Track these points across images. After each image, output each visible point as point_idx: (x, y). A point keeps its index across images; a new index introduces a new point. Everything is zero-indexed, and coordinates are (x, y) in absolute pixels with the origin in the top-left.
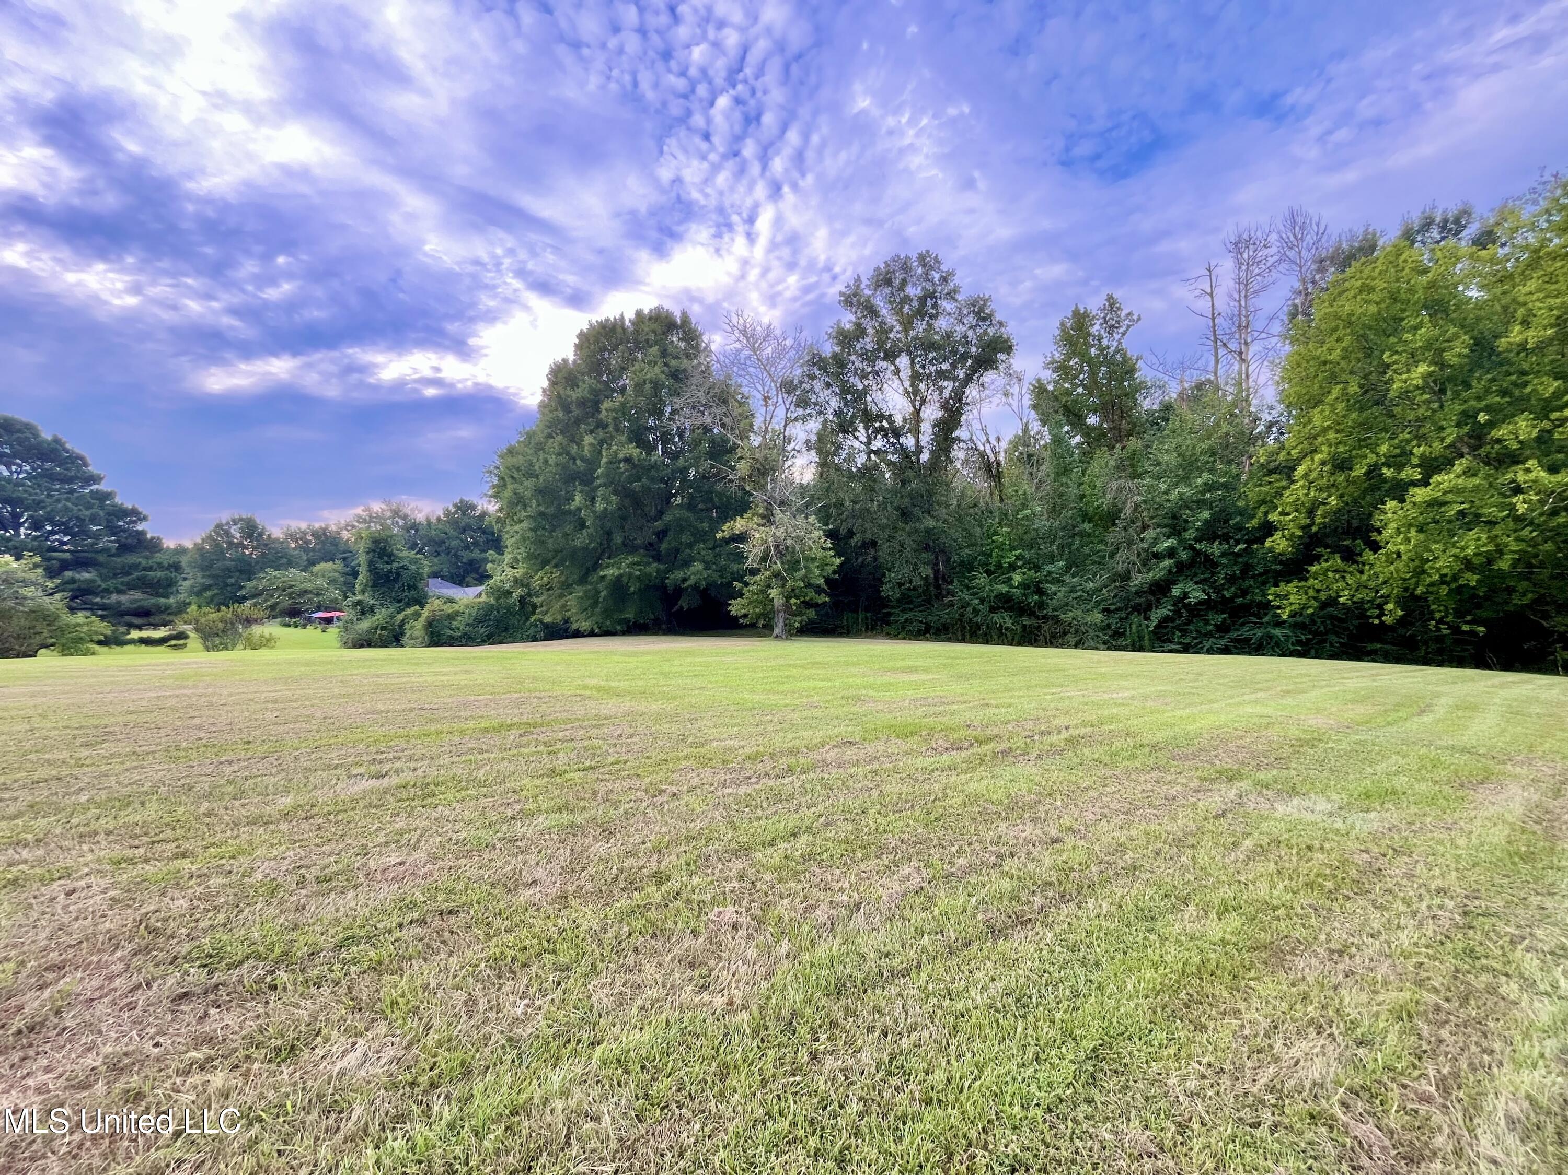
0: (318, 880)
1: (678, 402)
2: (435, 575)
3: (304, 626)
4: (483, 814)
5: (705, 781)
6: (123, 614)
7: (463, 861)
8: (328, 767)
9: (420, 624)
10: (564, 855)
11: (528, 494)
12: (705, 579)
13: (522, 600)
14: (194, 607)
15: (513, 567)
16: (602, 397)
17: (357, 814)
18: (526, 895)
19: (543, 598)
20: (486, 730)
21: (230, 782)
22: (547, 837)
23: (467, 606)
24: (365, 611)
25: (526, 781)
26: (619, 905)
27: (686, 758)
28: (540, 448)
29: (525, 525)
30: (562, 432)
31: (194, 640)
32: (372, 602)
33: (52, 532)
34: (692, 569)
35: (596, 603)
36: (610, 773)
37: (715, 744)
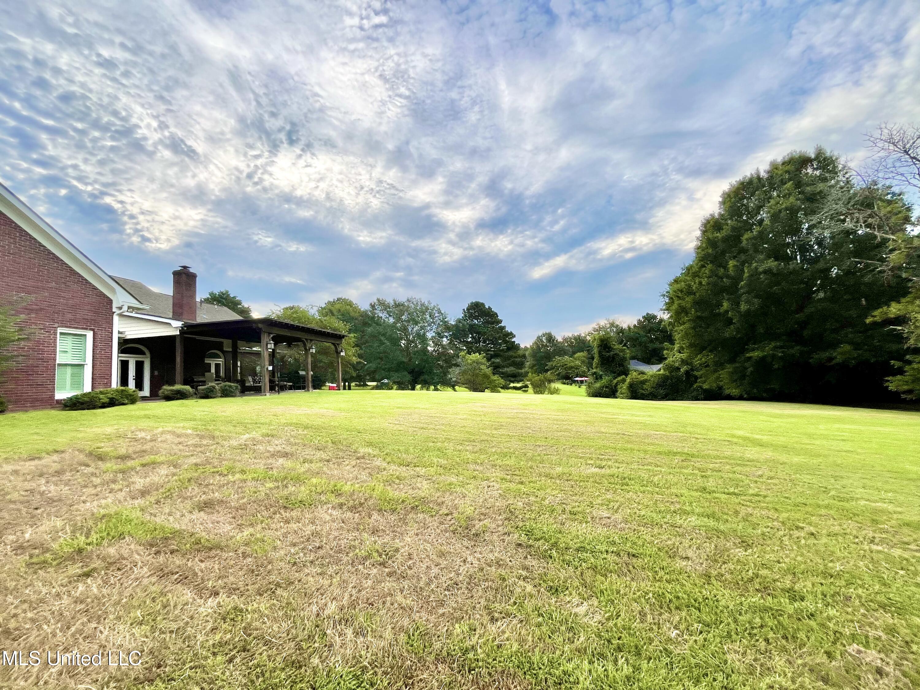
0: (570, 513)
1: (815, 219)
2: (633, 358)
3: (571, 384)
4: (655, 504)
5: (848, 531)
6: (508, 376)
7: (643, 528)
8: (577, 457)
9: (625, 386)
10: (710, 547)
11: (689, 306)
12: (854, 358)
13: (687, 373)
14: (530, 374)
15: (680, 352)
16: (743, 231)
17: (589, 484)
18: (680, 564)
19: (702, 372)
20: (660, 453)
21: (539, 455)
22: (697, 531)
23: (652, 376)
24: (598, 377)
25: (685, 491)
26: (753, 600)
27: (827, 507)
28: (695, 275)
29: (687, 325)
30: (712, 262)
31: (530, 390)
32: (601, 373)
33: (489, 344)
34: (839, 350)
35: (743, 377)
36: (751, 501)
37: (863, 503)
